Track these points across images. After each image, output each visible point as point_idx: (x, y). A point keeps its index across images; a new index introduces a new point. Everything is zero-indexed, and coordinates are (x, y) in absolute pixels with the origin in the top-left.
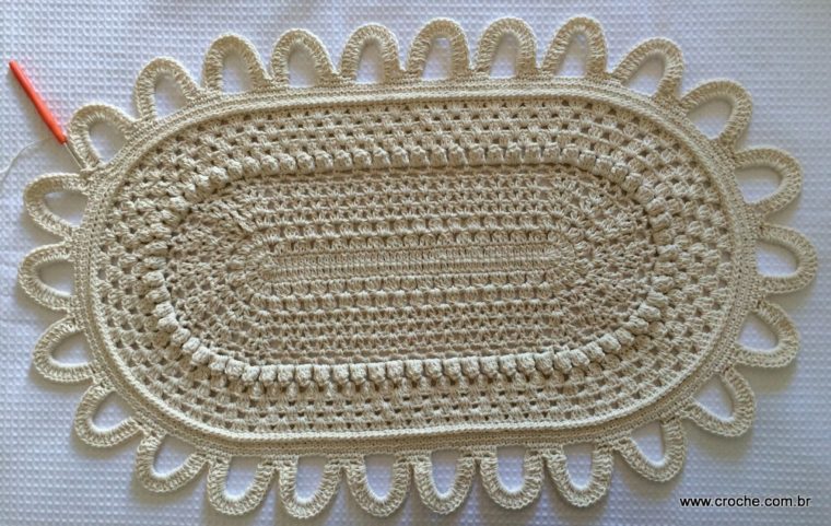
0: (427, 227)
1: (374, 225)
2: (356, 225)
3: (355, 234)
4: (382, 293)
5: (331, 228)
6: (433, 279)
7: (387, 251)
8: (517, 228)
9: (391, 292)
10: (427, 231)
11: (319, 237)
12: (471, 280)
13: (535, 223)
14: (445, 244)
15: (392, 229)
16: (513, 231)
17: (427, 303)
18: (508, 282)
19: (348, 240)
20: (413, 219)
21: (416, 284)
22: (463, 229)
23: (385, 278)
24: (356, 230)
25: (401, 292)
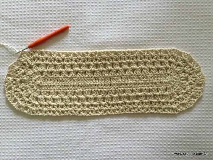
0: (113, 67)
1: (88, 66)
2: (80, 66)
3: (80, 70)
4: (91, 96)
5: (69, 67)
6: (115, 90)
7: (94, 77)
8: (153, 67)
9: (96, 96)
10: (113, 69)
11: (63, 70)
12: (133, 91)
13: (162, 65)
14: (121, 74)
15: (97, 68)
16: (152, 68)
17: (112, 101)
18: (150, 92)
19: (77, 72)
20: (106, 63)
21: (107, 92)
22: (129, 68)
23: (93, 90)
24: (80, 68)
25: (100, 96)
